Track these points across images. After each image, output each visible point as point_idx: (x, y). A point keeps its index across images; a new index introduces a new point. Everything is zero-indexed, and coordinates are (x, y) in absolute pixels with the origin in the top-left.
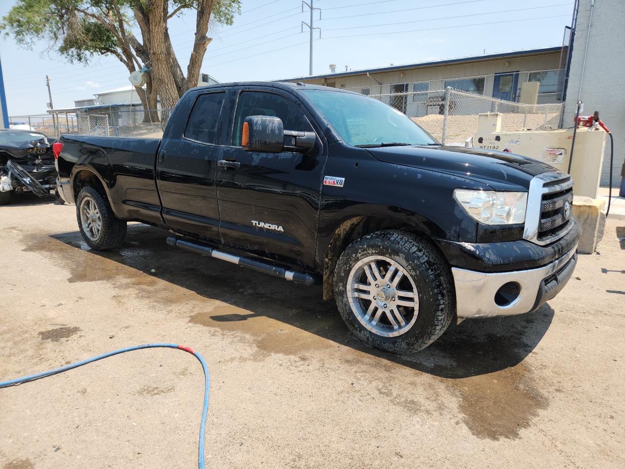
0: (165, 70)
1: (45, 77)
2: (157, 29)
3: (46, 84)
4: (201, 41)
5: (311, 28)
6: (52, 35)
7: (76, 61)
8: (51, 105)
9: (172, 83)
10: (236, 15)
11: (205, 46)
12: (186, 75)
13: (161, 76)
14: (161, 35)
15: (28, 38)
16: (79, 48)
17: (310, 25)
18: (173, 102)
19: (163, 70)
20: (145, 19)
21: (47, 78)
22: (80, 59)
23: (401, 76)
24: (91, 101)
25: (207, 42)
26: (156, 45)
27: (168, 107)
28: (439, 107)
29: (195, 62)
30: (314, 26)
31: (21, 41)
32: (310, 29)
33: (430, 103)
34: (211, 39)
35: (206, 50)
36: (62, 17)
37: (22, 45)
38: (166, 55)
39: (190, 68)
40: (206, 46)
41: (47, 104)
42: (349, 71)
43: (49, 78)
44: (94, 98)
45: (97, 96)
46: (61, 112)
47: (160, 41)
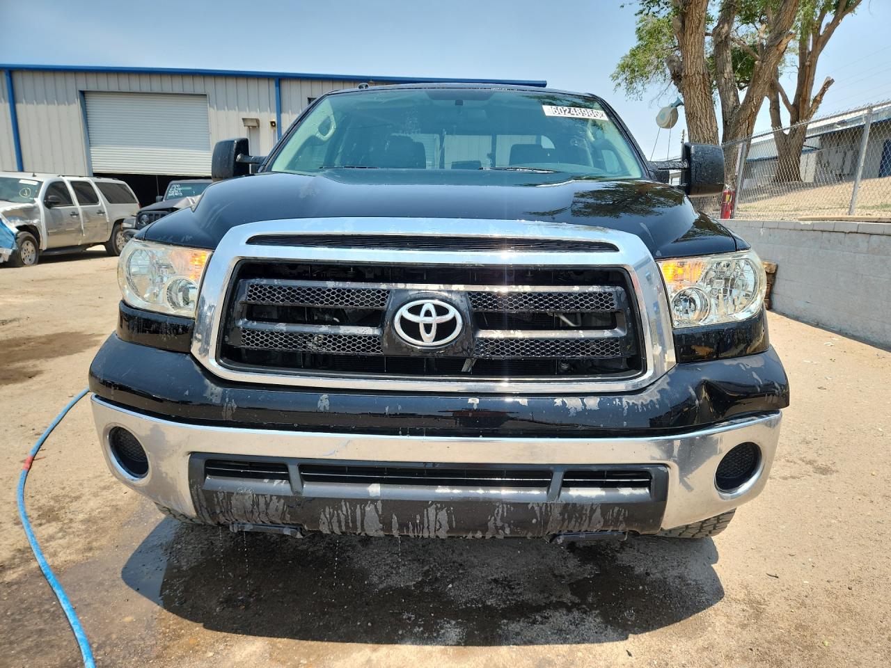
0: (699, 98)
4: (775, 41)
9: (708, 116)
11: (781, 47)
14: (698, 47)
19: (696, 99)
25: (785, 40)
26: (689, 64)
29: (758, 77)
47: (696, 56)
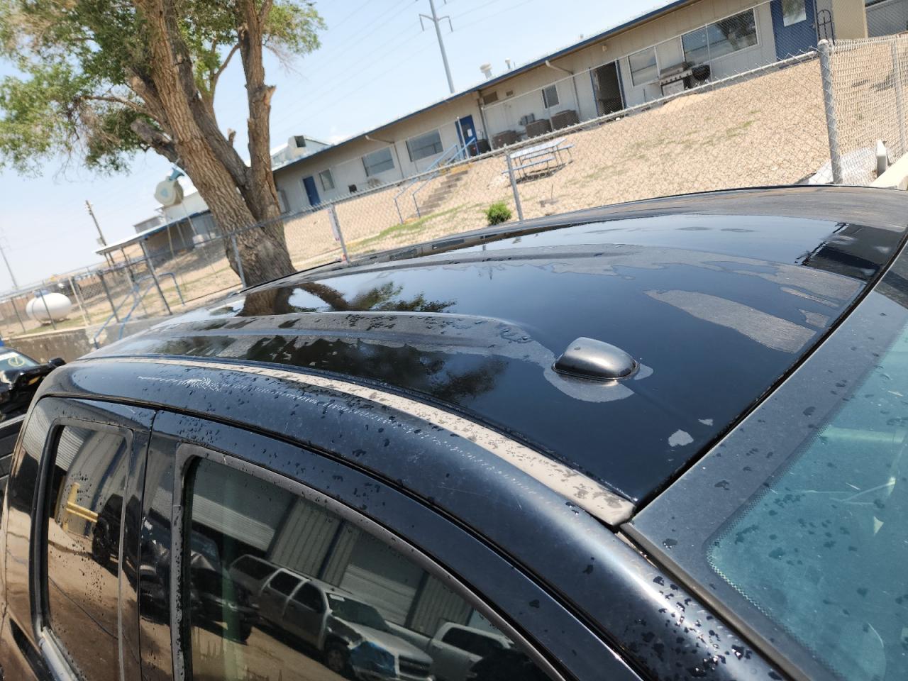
0: (208, 165)
1: (85, 203)
2: (173, 99)
3: (88, 213)
4: (258, 94)
5: (435, 20)
6: (63, 147)
7: (113, 172)
8: (102, 240)
9: (225, 183)
10: (320, 34)
11: (267, 102)
12: (248, 163)
13: (205, 178)
14: (182, 108)
15: (30, 161)
16: (110, 152)
17: (431, 16)
18: (237, 216)
19: (204, 167)
20: (150, 87)
21: (87, 203)
22: (117, 169)
23: (604, 50)
24: (154, 221)
25: (268, 95)
26: (181, 128)
27: (230, 228)
28: (682, 81)
29: (258, 135)
30: (438, 16)
31: (22, 168)
32: (433, 23)
33: (664, 81)
34: (272, 88)
35: (269, 108)
36: (69, 115)
37: (27, 173)
38: (202, 140)
39: (251, 147)
40: (269, 102)
41: (98, 240)
42: (513, 68)
43: (90, 203)
44: (156, 214)
45: (161, 210)
46: (115, 248)
47: (186, 119)
